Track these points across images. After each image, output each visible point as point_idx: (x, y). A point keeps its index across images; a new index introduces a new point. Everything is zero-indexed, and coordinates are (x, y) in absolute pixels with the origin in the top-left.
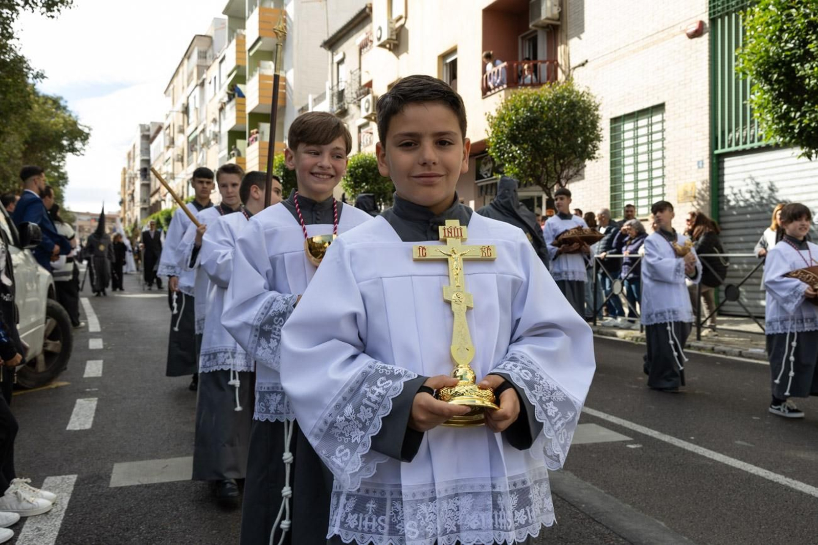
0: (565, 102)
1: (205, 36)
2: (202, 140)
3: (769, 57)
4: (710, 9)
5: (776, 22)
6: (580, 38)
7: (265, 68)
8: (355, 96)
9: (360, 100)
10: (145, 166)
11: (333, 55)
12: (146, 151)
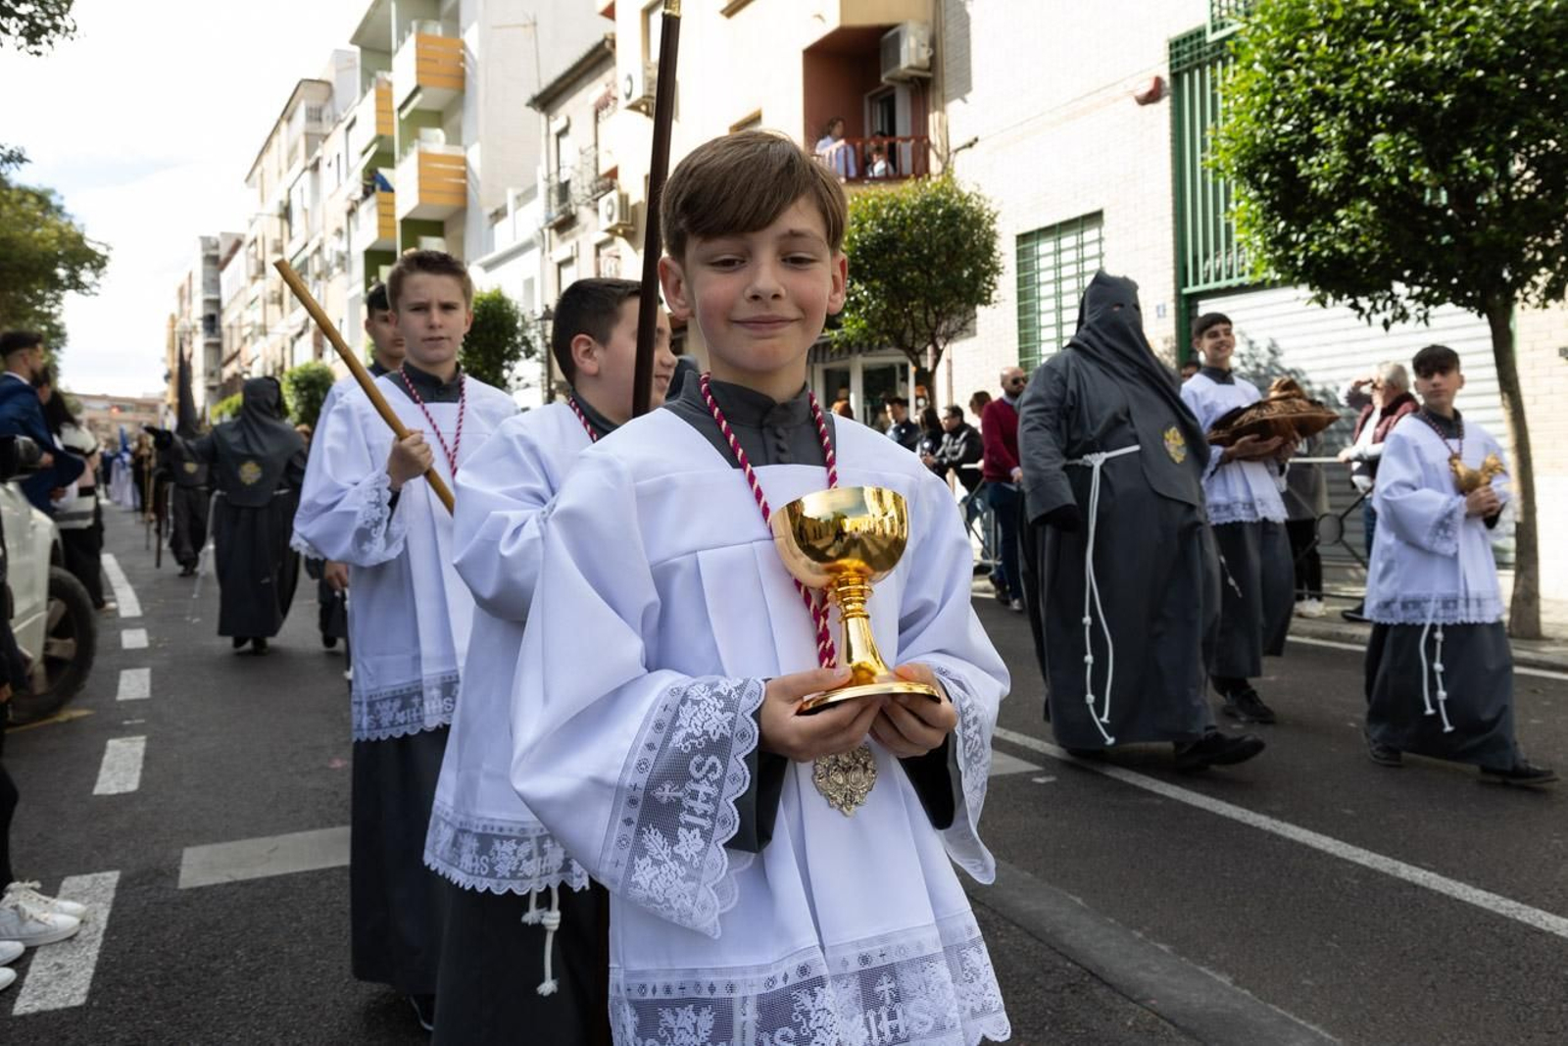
0: (940, 211)
1: (319, 82)
2: (316, 266)
3: (1255, 146)
4: (1171, 57)
5: (1264, 90)
6: (965, 101)
7: (428, 141)
8: (588, 192)
9: (597, 200)
10: (212, 311)
11: (548, 120)
12: (213, 284)
